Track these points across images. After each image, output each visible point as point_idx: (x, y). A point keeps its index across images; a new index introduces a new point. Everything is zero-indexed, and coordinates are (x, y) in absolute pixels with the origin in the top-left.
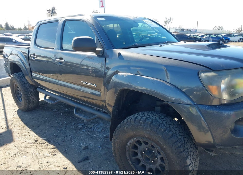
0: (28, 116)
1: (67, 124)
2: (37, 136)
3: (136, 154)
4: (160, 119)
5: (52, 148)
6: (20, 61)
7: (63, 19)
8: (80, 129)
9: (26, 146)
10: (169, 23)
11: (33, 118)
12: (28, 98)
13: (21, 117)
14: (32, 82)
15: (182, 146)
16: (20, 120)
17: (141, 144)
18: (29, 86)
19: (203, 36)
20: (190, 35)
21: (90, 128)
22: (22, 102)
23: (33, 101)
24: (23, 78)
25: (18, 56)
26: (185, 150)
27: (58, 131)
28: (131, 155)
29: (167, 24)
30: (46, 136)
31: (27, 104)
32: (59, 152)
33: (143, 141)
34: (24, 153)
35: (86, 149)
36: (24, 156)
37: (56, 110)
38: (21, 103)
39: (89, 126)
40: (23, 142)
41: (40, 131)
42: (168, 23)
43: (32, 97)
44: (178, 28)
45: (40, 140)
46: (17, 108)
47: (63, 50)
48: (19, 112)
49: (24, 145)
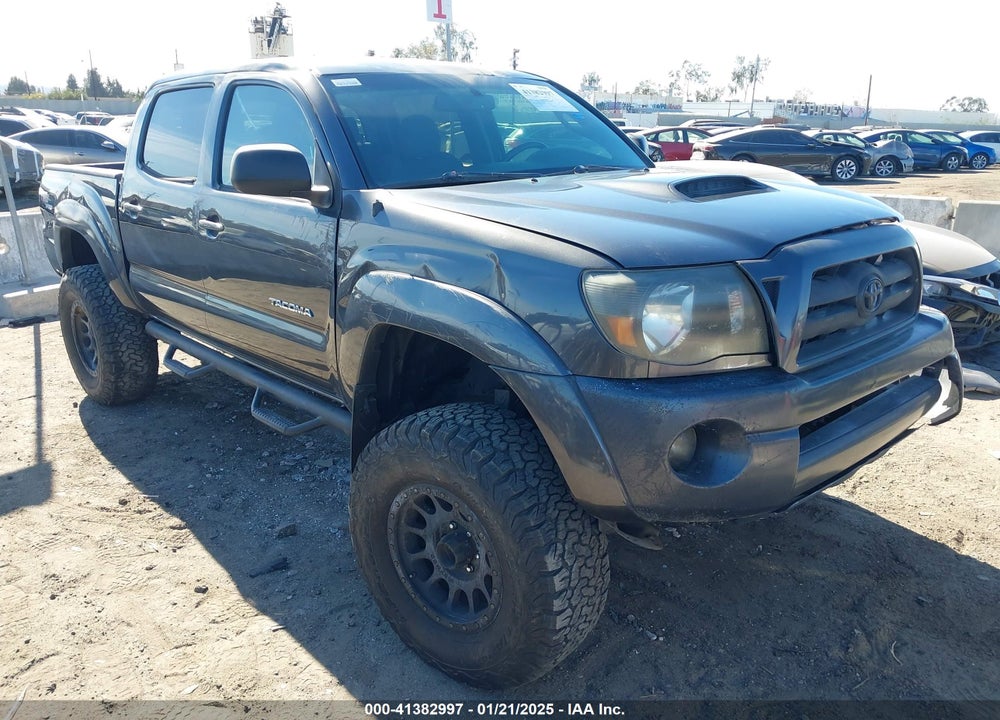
0: (112, 421)
1: (242, 454)
2: (131, 489)
3: (420, 544)
4: (485, 425)
5: (173, 528)
6: (91, 223)
7: (228, 79)
8: (286, 472)
9: (85, 518)
10: (751, 81)
11: (131, 430)
12: (115, 358)
13: (87, 425)
14: (130, 301)
15: (535, 509)
16: (85, 433)
17: (432, 510)
18: (120, 314)
19: (876, 138)
20: (821, 136)
21: (320, 471)
22: (96, 373)
23: (135, 368)
24: (102, 285)
25: (85, 204)
26: (545, 525)
27: (208, 476)
28: (405, 548)
29: (745, 86)
30: (160, 489)
31: (112, 378)
32: (194, 541)
33: (439, 500)
34: (75, 537)
35: (287, 536)
36: (74, 548)
37: (215, 405)
38: (94, 374)
39: (320, 463)
40: (79, 505)
41: (145, 474)
42: (746, 81)
43: (129, 355)
44: (789, 102)
45: (137, 498)
46: (81, 395)
47: (220, 190)
48: (84, 409)
49: (80, 514)
